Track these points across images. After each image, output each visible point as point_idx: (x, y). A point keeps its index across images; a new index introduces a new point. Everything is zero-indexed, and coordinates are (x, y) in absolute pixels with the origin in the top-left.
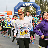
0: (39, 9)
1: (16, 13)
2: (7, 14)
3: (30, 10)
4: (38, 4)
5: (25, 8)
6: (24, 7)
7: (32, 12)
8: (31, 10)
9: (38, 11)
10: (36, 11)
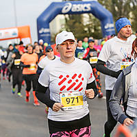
0: (109, 20)
1: (43, 33)
2: (17, 36)
3: (85, 24)
4: (107, 8)
5: (68, 19)
6: (67, 16)
7: (89, 30)
8: (88, 23)
9: (106, 27)
10: (100, 28)
